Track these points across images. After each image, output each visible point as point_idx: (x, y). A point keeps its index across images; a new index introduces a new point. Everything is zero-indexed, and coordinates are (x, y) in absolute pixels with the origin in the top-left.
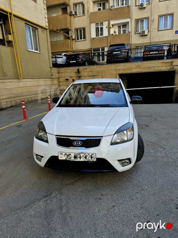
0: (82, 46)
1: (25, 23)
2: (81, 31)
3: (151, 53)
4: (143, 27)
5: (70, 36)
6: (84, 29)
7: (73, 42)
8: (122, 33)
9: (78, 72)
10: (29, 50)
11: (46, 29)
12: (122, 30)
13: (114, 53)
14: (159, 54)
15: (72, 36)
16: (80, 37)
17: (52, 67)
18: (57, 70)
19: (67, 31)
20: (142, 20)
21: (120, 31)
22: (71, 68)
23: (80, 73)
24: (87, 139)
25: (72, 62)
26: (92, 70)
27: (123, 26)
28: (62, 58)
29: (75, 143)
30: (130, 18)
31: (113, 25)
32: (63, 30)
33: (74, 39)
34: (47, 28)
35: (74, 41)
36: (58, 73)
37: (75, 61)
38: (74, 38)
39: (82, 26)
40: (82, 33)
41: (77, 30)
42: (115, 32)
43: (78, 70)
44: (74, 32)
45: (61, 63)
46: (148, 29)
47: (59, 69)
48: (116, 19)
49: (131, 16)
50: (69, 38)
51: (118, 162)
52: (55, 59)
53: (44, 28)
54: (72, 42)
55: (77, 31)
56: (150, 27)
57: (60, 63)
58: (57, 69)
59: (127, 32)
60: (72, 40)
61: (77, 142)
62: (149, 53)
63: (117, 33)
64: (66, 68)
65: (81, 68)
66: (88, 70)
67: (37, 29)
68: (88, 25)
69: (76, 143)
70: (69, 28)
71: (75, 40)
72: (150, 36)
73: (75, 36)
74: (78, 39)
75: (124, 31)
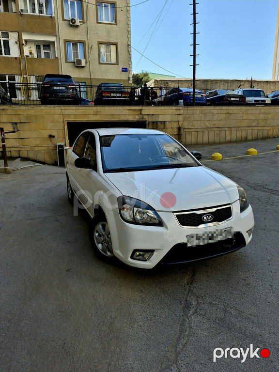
3: (112, 95)
4: (77, 53)
8: (43, 56)
12: (43, 52)
13: (55, 88)
14: (124, 97)
20: (75, 43)
21: (40, 53)
24: (217, 210)
27: (44, 45)
29: (205, 218)
30: (56, 36)
31: (26, 41)
42: (31, 53)
46: (85, 57)
48: (32, 32)
49: (57, 33)
56: (87, 56)
59: (52, 56)
61: (207, 216)
62: (109, 95)
63: (35, 56)
69: (207, 218)
72: (88, 69)
75: (47, 55)
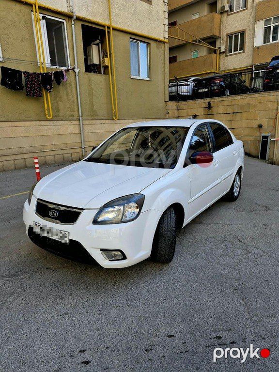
0: (235, 62)
1: (131, 38)
2: (236, 37)
5: (217, 48)
6: (243, 33)
7: (221, 57)
9: (209, 107)
10: (132, 77)
11: (164, 43)
15: (220, 48)
16: (234, 49)
17: (168, 100)
18: (176, 105)
19: (212, 40)
22: (198, 101)
23: (212, 109)
24: (65, 210)
25: (201, 91)
26: (233, 103)
28: (188, 85)
32: (204, 39)
33: (223, 52)
34: (166, 40)
35: (223, 56)
36: (178, 110)
37: (206, 90)
38: (224, 50)
39: (240, 28)
40: (238, 40)
41: (230, 36)
43: (209, 103)
44: (225, 40)
45: (186, 94)
47: (179, 103)
50: (215, 52)
51: (100, 252)
52: (175, 88)
53: (161, 42)
54: (219, 58)
55: (231, 38)
57: (184, 94)
58: (177, 103)
60: (219, 53)
64: (191, 102)
65: (214, 101)
66: (226, 103)
67: (149, 43)
68: (251, 25)
69: (52, 213)
70: (217, 34)
71: (224, 54)
73: (226, 47)
74: (230, 51)
